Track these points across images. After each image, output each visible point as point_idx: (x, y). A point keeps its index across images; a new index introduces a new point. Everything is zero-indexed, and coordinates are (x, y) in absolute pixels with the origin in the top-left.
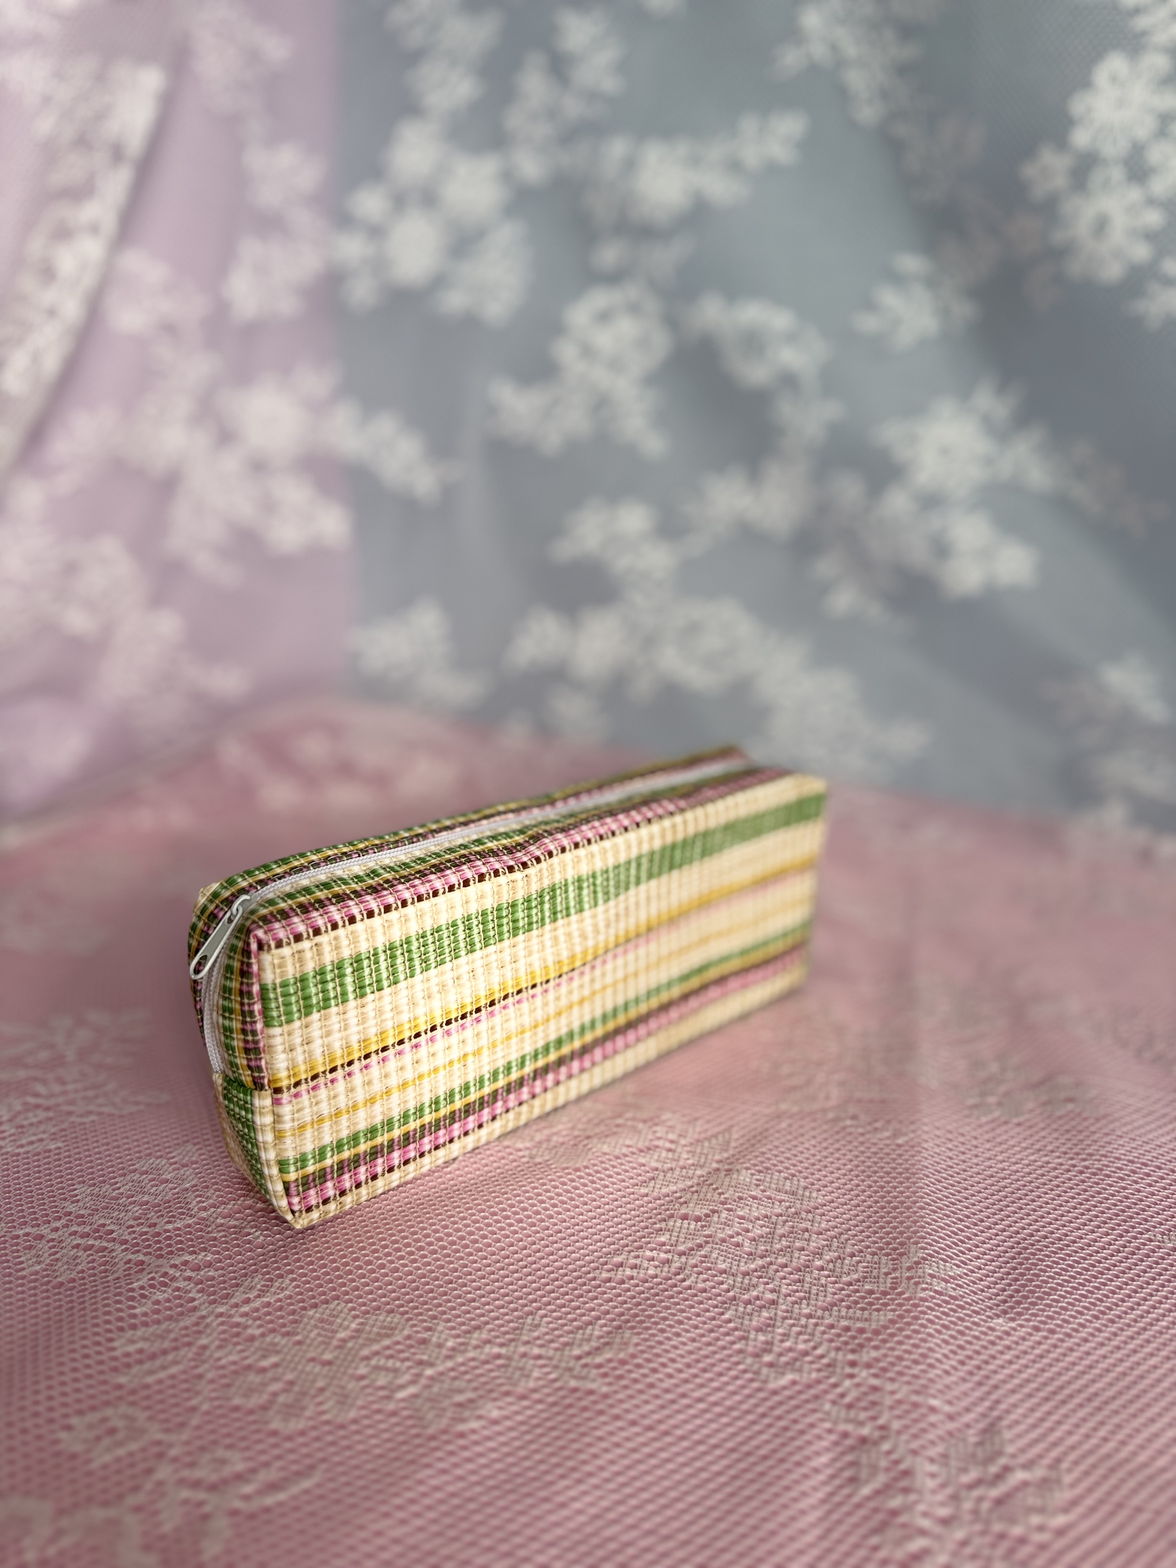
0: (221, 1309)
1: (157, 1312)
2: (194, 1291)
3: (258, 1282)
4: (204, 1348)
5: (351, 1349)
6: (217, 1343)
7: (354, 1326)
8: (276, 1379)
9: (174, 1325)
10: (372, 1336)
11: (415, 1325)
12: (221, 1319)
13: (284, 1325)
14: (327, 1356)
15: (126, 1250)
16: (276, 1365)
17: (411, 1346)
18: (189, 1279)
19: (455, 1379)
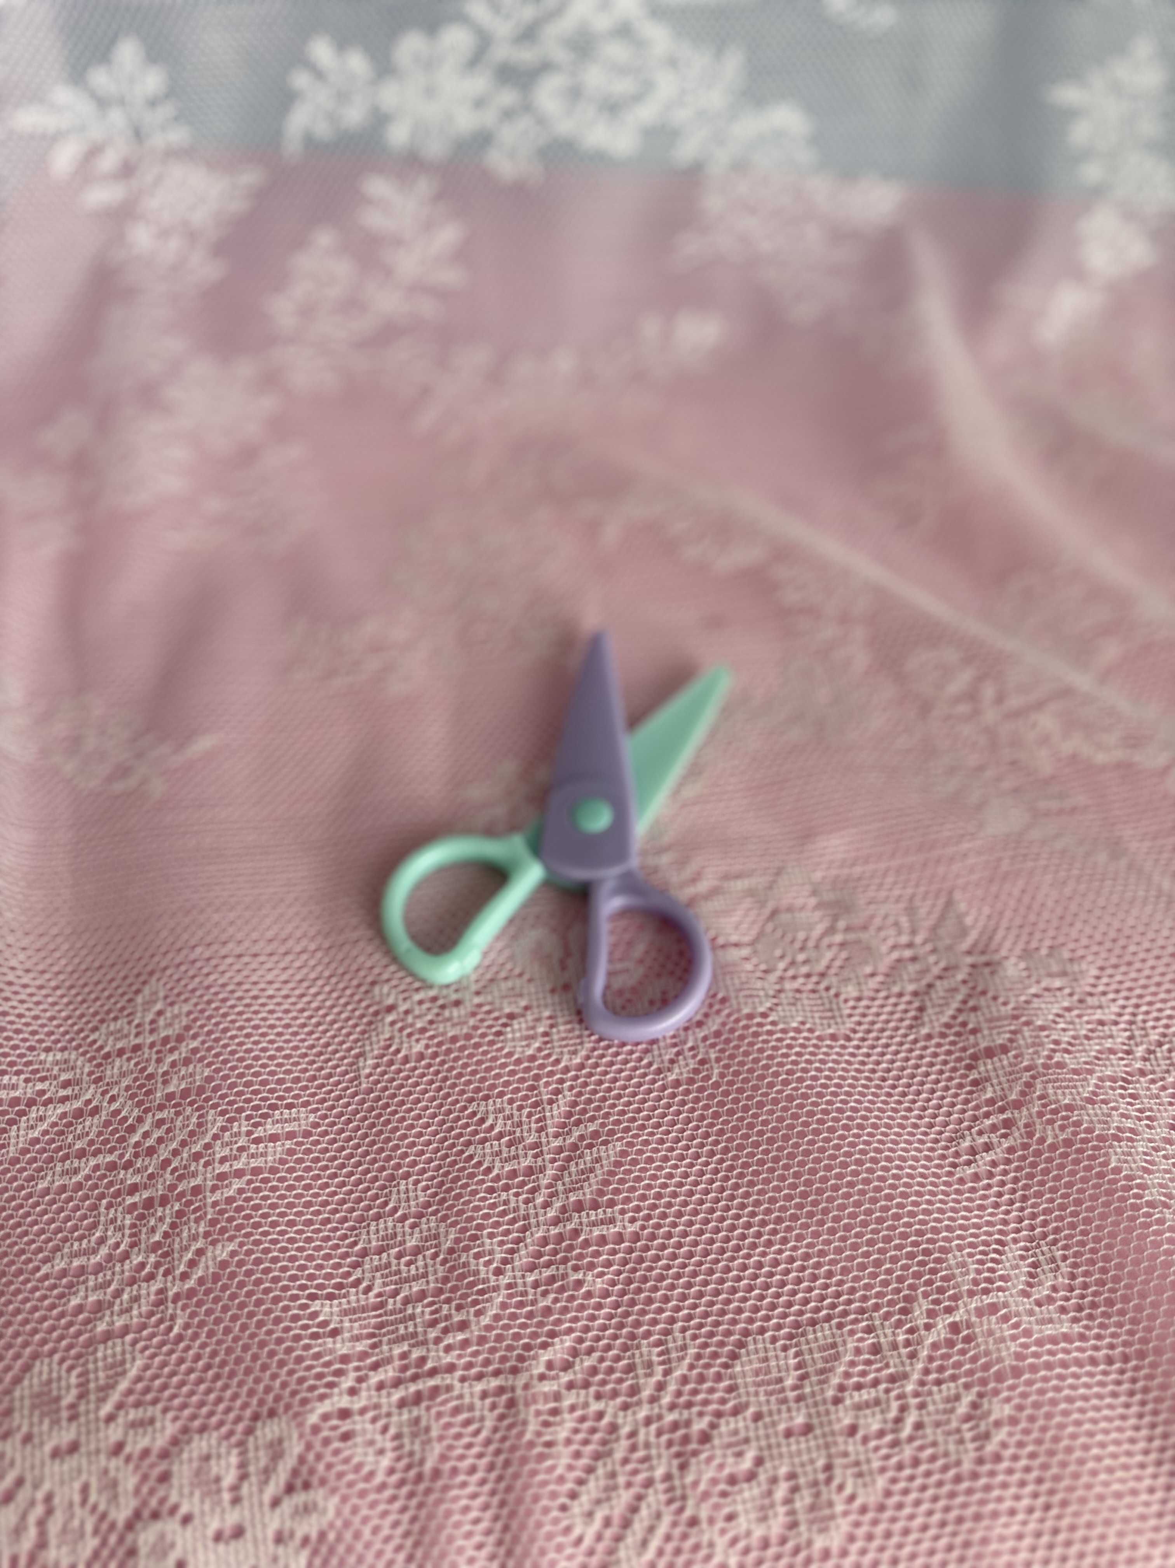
0: (642, 1413)
1: (577, 1455)
2: (591, 1400)
3: (647, 1350)
4: (668, 1477)
5: (813, 1394)
6: (675, 1462)
7: (792, 1362)
8: (774, 1480)
9: (609, 1461)
10: (820, 1365)
11: (852, 1333)
12: (653, 1427)
13: (723, 1401)
14: (800, 1420)
15: (463, 1379)
16: (759, 1461)
17: (868, 1362)
18: (570, 1386)
19: (938, 1383)
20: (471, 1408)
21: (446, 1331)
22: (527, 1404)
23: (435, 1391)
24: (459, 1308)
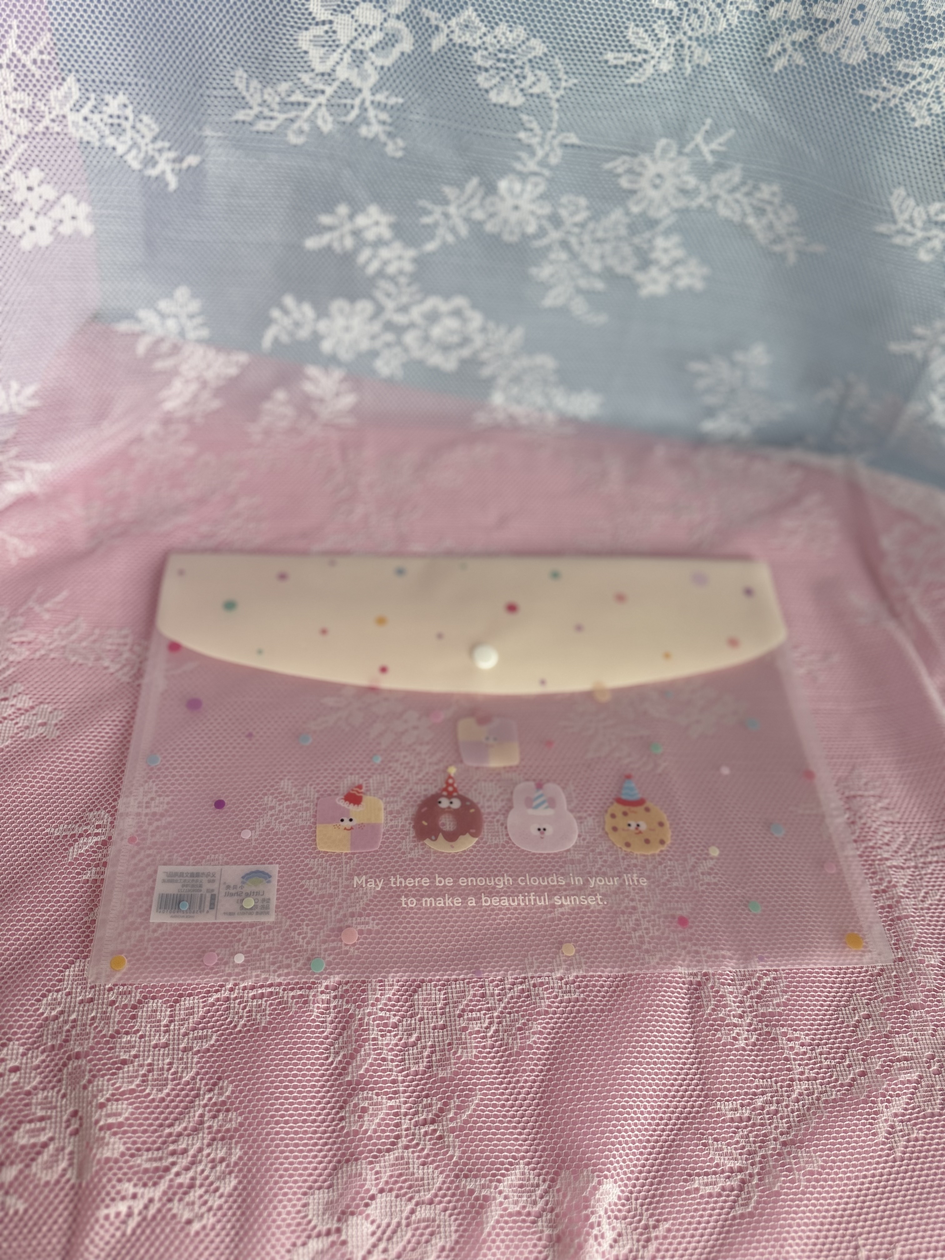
1: (336, 1028)
2: (344, 1004)
3: (375, 984)
4: (375, 1039)
5: (449, 1012)
7: (442, 997)
8: (424, 1047)
10: (455, 1000)
11: (473, 987)
13: (407, 1011)
14: (441, 1022)
15: (284, 990)
16: (419, 1039)
17: (478, 1001)
18: (335, 997)
19: (510, 1013)
20: (287, 1002)
21: (279, 968)
22: (314, 1003)
23: (271, 993)
24: (287, 958)
